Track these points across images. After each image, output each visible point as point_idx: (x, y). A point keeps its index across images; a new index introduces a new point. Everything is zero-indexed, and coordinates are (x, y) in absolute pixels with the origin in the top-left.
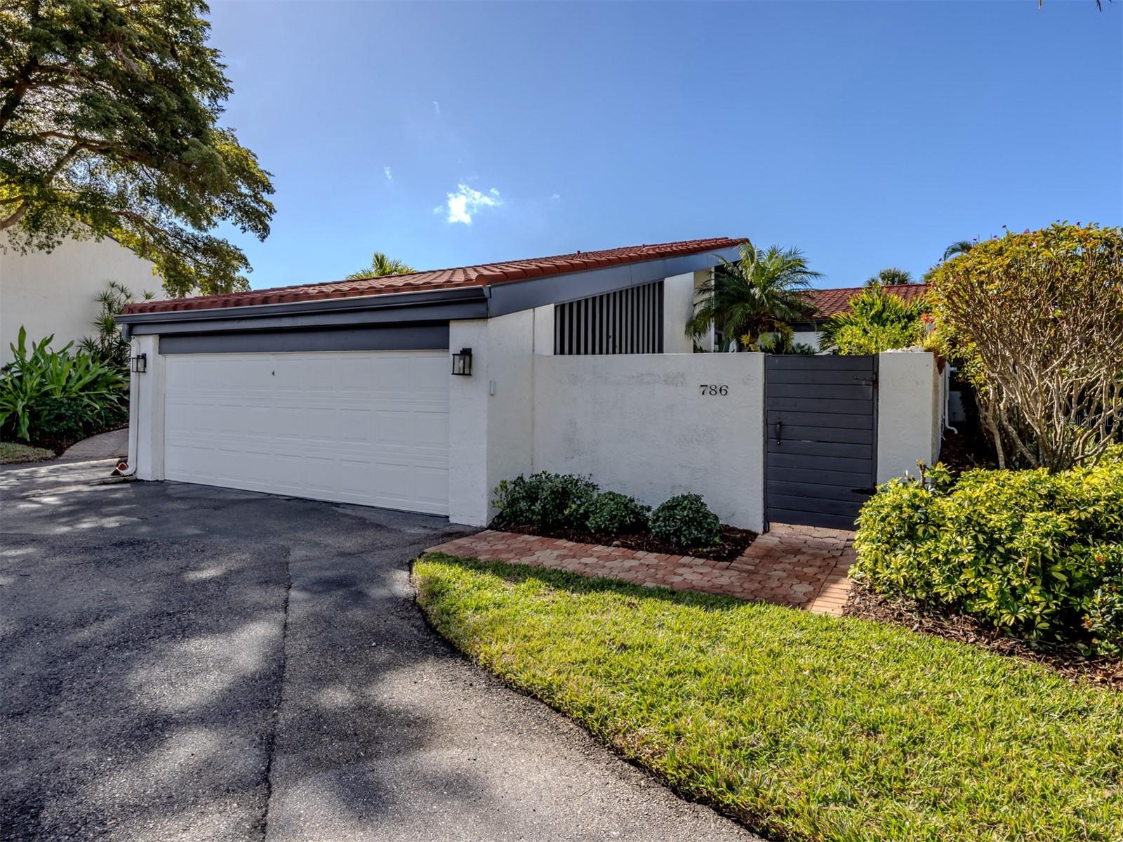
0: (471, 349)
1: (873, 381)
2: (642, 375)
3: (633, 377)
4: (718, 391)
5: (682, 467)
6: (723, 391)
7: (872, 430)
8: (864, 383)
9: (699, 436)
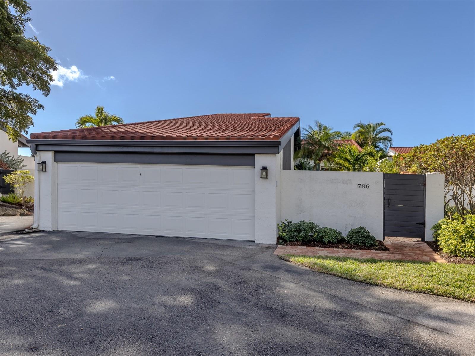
0: (267, 167)
1: (424, 184)
2: (332, 179)
3: (328, 180)
4: (365, 187)
5: (350, 216)
6: (367, 187)
7: (424, 201)
8: (420, 184)
9: (357, 204)
